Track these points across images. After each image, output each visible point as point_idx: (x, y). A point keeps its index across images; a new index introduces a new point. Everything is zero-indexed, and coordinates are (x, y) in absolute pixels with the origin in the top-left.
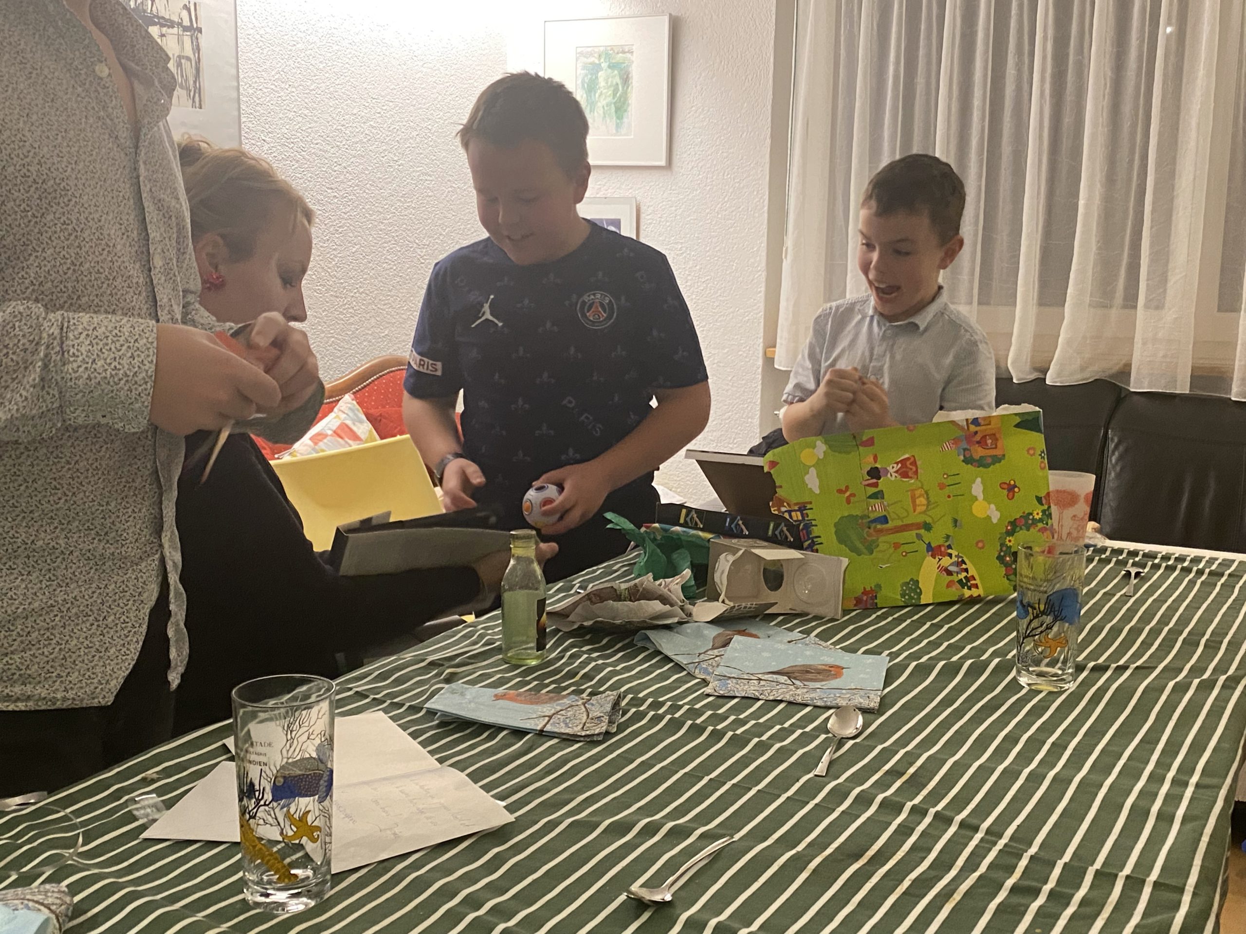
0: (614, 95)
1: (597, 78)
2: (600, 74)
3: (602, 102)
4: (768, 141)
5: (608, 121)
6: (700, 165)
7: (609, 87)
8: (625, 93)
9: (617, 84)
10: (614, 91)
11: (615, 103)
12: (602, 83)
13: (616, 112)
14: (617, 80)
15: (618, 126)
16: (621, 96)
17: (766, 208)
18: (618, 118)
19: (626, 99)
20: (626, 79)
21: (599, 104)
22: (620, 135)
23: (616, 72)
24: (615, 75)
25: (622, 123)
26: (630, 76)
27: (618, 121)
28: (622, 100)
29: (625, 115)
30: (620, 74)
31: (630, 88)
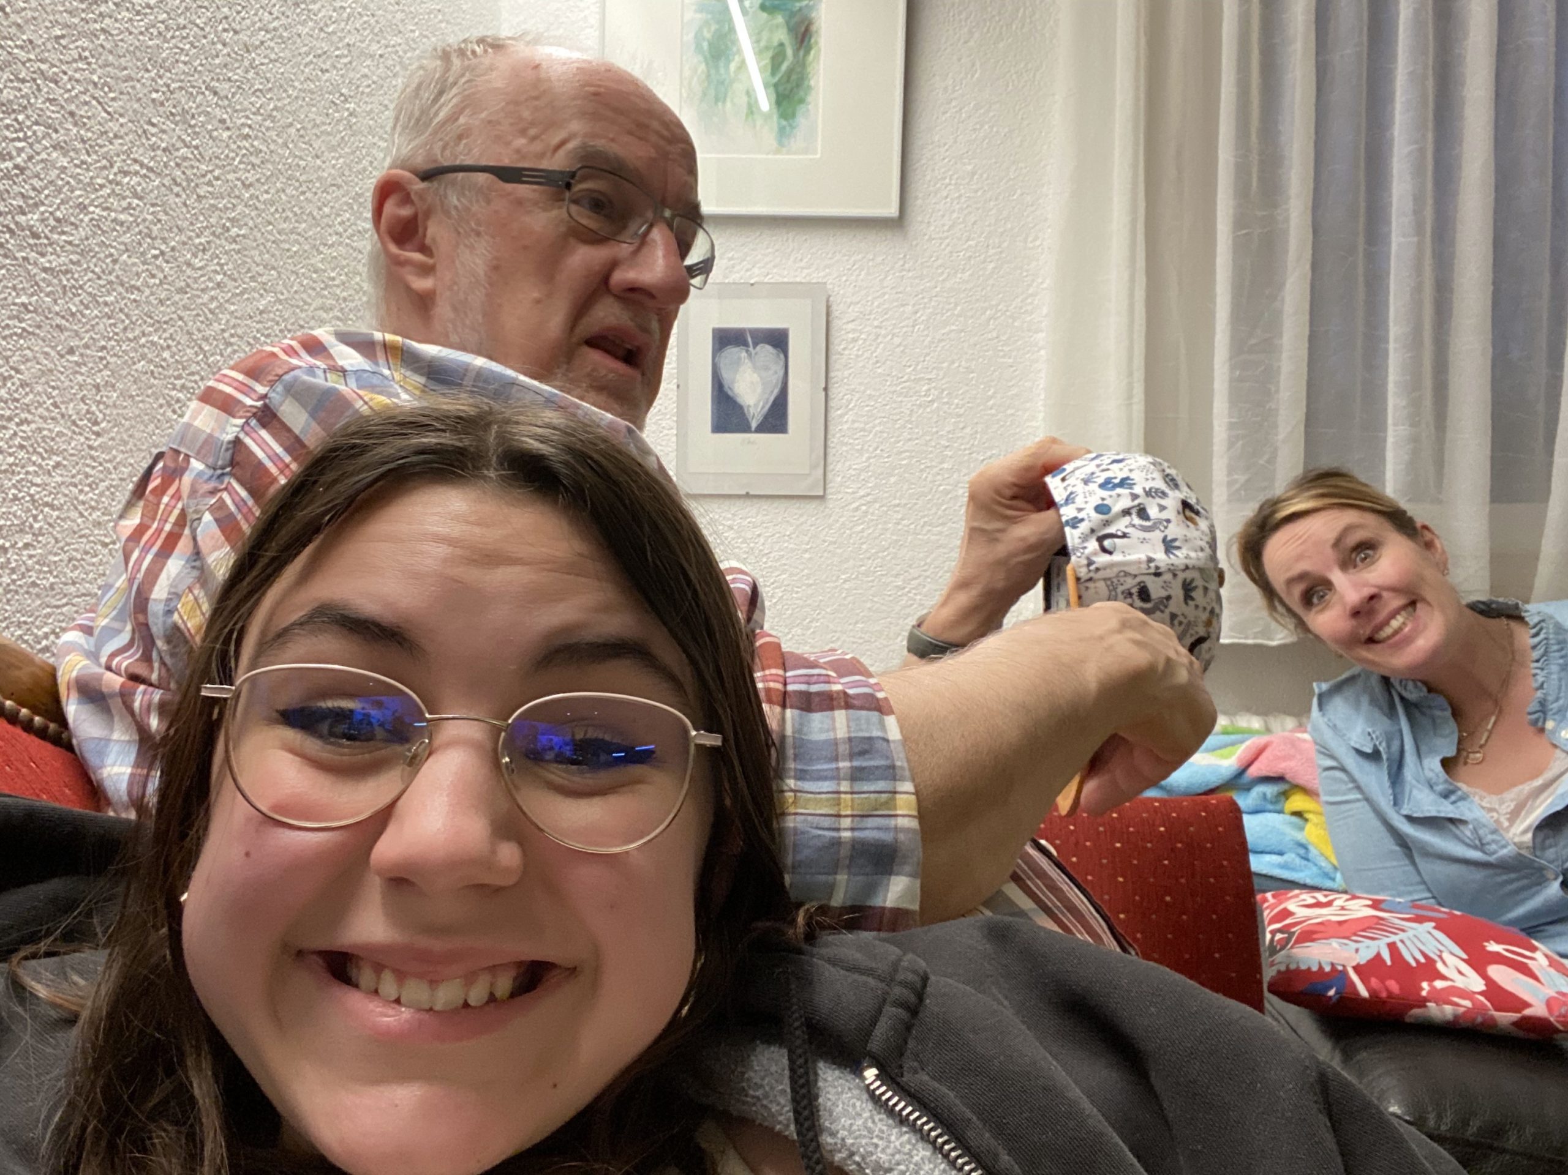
0: (775, 68)
5: (760, 122)
6: (974, 218)
7: (760, 51)
8: (801, 64)
10: (773, 58)
11: (775, 87)
12: (744, 43)
13: (779, 105)
14: (782, 35)
15: (782, 135)
16: (790, 71)
18: (783, 116)
19: (804, 77)
20: (804, 35)
21: (738, 86)
22: (788, 153)
23: (779, 19)
24: (777, 26)
25: (792, 127)
26: (814, 28)
27: (784, 123)
28: (794, 77)
29: (801, 109)
30: (787, 23)
31: (812, 52)
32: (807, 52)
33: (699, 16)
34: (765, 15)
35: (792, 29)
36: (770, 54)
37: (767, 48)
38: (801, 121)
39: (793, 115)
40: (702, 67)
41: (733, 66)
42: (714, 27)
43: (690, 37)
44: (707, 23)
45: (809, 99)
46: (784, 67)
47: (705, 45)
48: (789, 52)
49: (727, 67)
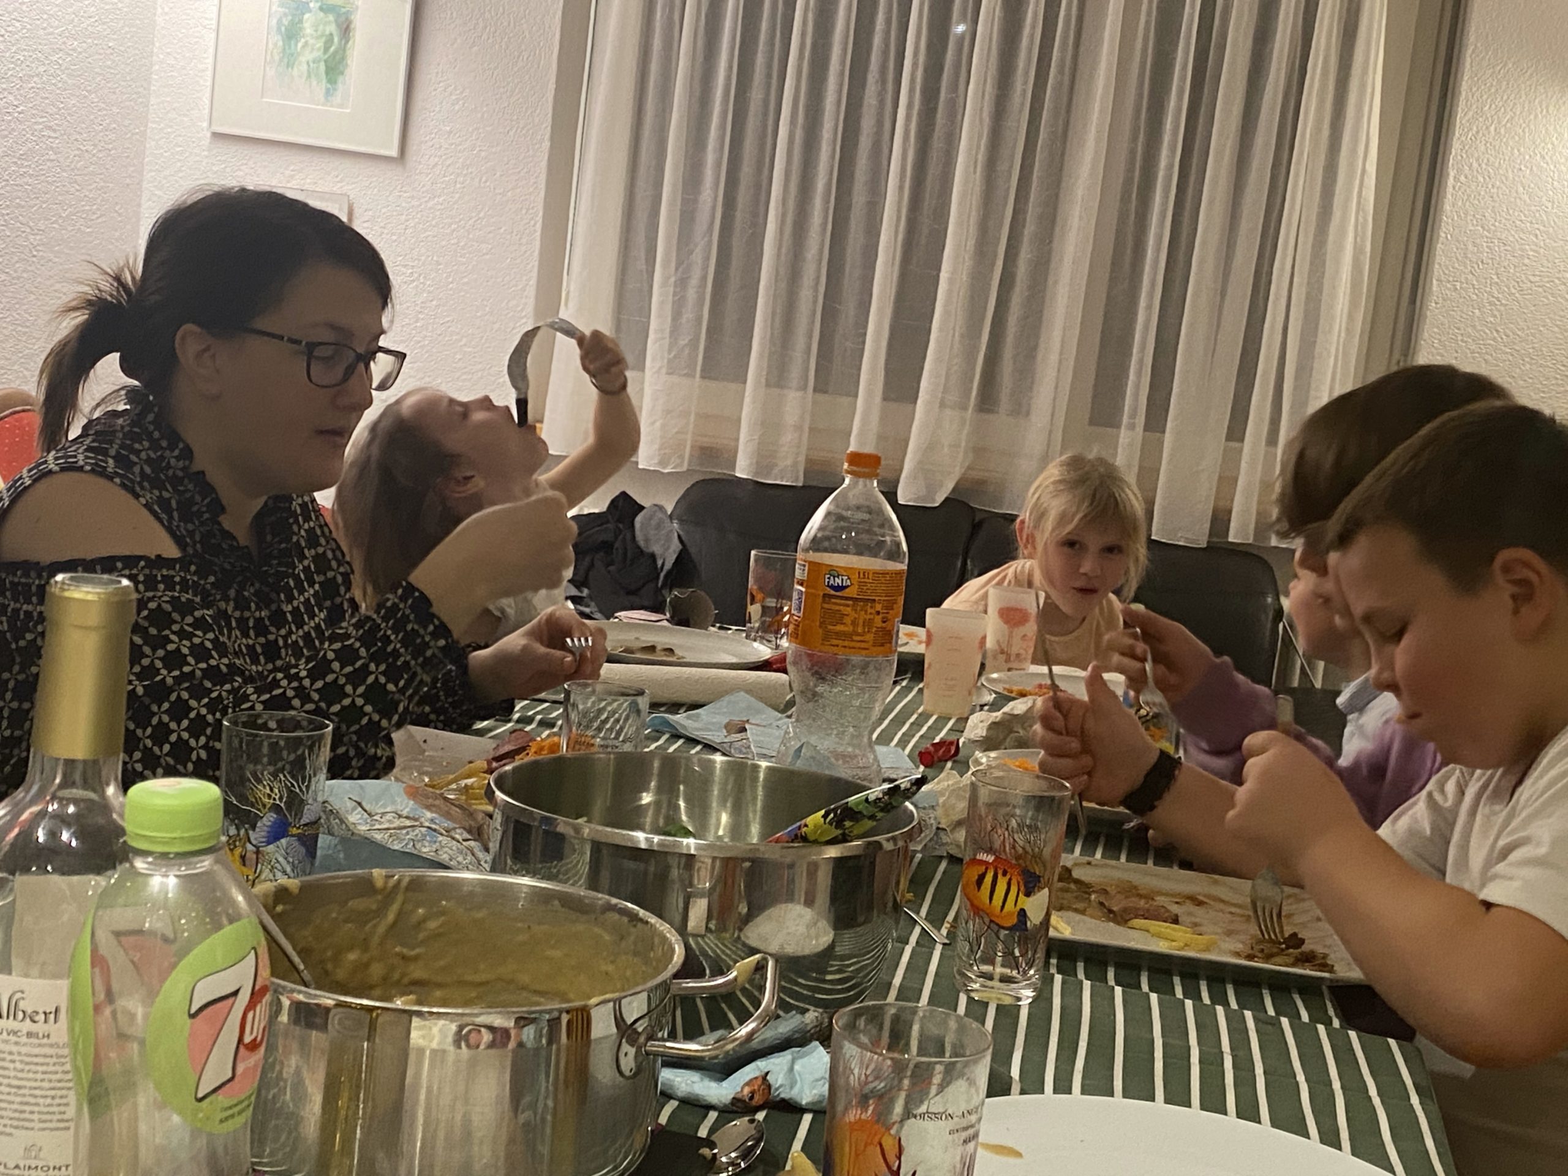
0: (326, 49)
1: (301, 21)
2: (307, 16)
3: (308, 56)
4: (547, 144)
5: (314, 83)
6: (448, 162)
7: (317, 38)
8: (343, 50)
9: (331, 34)
10: (326, 43)
11: (326, 61)
12: (309, 31)
13: (327, 73)
14: (332, 28)
15: (328, 93)
16: (336, 52)
17: (538, 233)
18: (330, 81)
19: (343, 58)
20: (346, 30)
21: (303, 59)
22: (332, 106)
23: (331, 18)
24: (330, 22)
25: (335, 90)
26: (352, 26)
27: (329, 86)
28: (338, 57)
29: (340, 79)
30: (336, 21)
31: (350, 43)
32: (347, 42)
33: (280, 9)
34: (322, 14)
35: (338, 25)
36: (324, 39)
37: (322, 36)
38: (340, 86)
39: (335, 82)
40: (280, 43)
41: (300, 45)
42: (290, 18)
43: (274, 22)
44: (285, 15)
45: (347, 72)
46: (332, 49)
47: (283, 29)
48: (336, 40)
49: (296, 45)
